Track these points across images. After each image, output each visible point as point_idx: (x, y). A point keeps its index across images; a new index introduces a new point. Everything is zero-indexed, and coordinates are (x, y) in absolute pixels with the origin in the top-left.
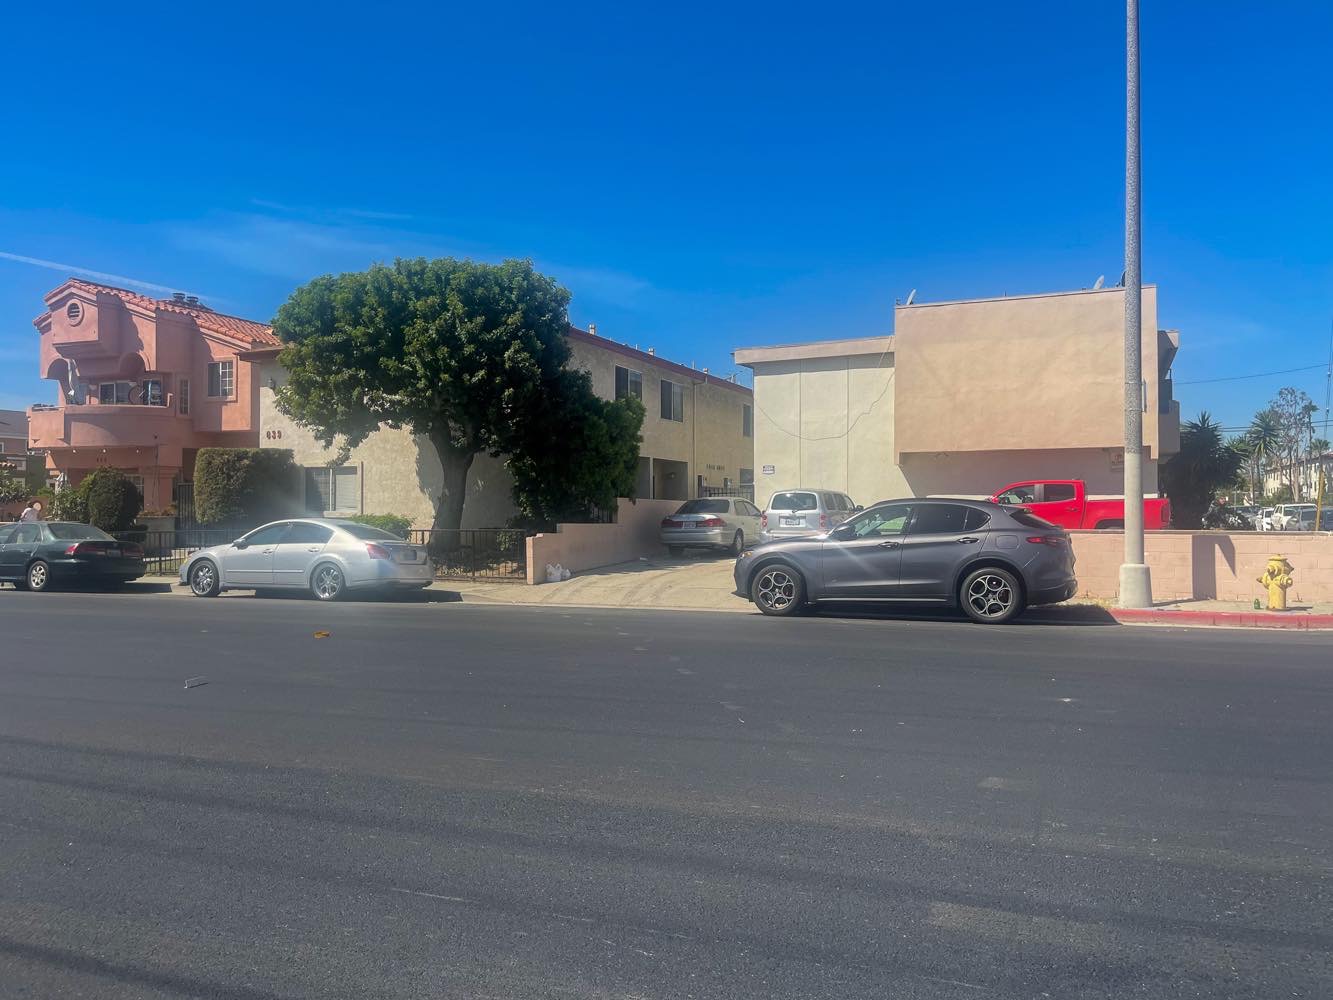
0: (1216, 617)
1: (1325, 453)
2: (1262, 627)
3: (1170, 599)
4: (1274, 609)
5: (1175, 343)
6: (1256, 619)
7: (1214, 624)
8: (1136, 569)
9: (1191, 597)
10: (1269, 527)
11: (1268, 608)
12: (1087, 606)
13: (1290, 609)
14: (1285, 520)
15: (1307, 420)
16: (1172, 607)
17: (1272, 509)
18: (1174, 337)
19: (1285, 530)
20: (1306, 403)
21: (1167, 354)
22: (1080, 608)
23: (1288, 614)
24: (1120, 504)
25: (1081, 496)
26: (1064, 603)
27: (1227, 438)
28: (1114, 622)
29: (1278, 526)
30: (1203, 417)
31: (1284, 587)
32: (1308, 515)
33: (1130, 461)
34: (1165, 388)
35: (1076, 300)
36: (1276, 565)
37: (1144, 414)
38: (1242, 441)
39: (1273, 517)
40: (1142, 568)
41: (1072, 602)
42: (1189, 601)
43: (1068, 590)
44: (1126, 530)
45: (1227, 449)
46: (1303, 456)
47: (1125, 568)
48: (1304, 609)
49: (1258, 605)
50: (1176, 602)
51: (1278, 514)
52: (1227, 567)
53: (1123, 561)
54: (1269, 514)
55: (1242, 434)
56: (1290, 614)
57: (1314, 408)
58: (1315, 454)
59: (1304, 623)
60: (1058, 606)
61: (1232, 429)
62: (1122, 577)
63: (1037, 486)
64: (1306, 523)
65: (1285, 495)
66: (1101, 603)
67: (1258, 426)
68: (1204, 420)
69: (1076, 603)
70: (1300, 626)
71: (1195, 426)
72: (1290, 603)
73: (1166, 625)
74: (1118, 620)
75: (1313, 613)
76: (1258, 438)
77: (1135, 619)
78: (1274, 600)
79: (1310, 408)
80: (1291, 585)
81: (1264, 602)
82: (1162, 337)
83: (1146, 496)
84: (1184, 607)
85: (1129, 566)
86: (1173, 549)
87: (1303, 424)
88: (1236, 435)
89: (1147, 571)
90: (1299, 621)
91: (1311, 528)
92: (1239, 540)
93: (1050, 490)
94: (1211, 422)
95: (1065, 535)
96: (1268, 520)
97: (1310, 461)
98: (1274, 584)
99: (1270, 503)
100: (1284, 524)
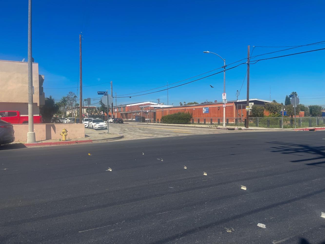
0: (51, 144)
1: (78, 106)
2: (61, 145)
3: (40, 140)
4: (64, 141)
5: (44, 78)
6: (60, 143)
7: (50, 145)
8: (31, 133)
9: (45, 139)
10: (66, 122)
11: (62, 141)
12: (18, 143)
13: (67, 140)
14: (69, 121)
15: (75, 99)
16: (41, 142)
17: (67, 118)
18: (43, 77)
19: (69, 123)
20: (74, 95)
21: (41, 81)
22: (16, 144)
23: (67, 141)
24: (27, 117)
25: (19, 115)
26: (12, 143)
27: (56, 102)
28: (26, 147)
29: (68, 122)
30: (50, 97)
31: (66, 136)
32: (74, 120)
33: (30, 106)
34: (41, 89)
35: (17, 64)
36: (64, 131)
37: (33, 95)
38: (59, 103)
39: (67, 120)
40: (33, 133)
41: (14, 143)
42: (45, 140)
43: (13, 140)
44: (29, 124)
45: (56, 104)
46: (74, 107)
47: (28, 133)
48: (70, 140)
49: (60, 140)
50: (42, 141)
51: (68, 120)
52: (54, 132)
53: (28, 132)
54: (66, 120)
55: (59, 101)
56: (67, 142)
57: (76, 97)
58: (76, 107)
59: (70, 143)
60: (10, 144)
61: (57, 100)
62: (28, 135)
63: (6, 112)
64: (73, 121)
65: (70, 115)
66: (22, 142)
67: (63, 100)
68: (51, 98)
69: (15, 143)
70: (69, 144)
71: (48, 99)
72: (67, 139)
73: (38, 147)
74: (27, 146)
75: (72, 141)
76: (62, 102)
77: (31, 146)
78: (64, 139)
79: (75, 97)
80: (67, 135)
81: (61, 139)
82: (40, 76)
83: (34, 115)
84: (43, 142)
85: (29, 133)
86: (41, 128)
87: (74, 100)
88: (58, 102)
89: (34, 134)
90: (69, 143)
91: (74, 122)
92: (57, 126)
93: (10, 113)
94: (52, 98)
95: (11, 125)
96: (66, 121)
97: (75, 108)
98: (63, 135)
99: (67, 117)
100: (69, 122)
